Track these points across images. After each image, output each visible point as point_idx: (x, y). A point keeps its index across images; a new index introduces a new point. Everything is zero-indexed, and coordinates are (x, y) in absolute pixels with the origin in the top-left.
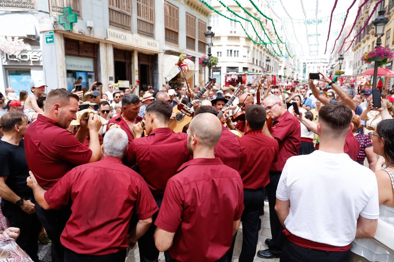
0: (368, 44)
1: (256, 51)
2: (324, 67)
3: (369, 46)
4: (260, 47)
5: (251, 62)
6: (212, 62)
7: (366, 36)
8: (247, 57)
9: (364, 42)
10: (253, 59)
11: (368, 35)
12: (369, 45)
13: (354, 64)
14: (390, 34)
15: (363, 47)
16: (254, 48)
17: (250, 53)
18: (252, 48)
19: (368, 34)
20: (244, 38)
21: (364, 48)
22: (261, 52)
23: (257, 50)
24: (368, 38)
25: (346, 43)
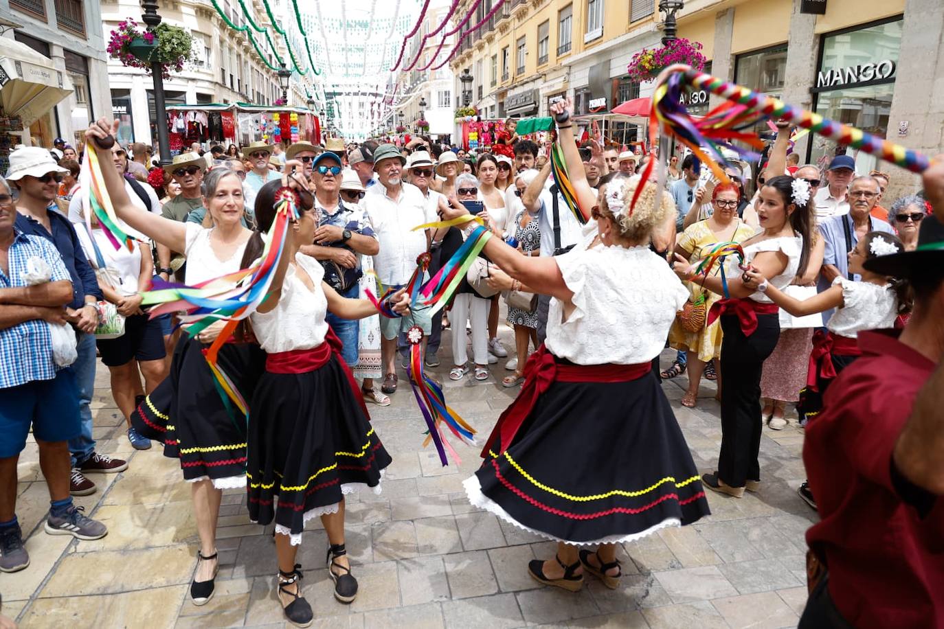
0: (490, 53)
1: (226, 50)
2: (372, 104)
3: (494, 57)
4: (235, 41)
5: (218, 79)
6: (168, 48)
7: (487, 34)
8: (205, 64)
9: (481, 47)
10: (223, 71)
11: (491, 33)
12: (492, 55)
13: (458, 98)
14: (547, 30)
15: (478, 59)
16: (222, 42)
17: (213, 54)
18: (216, 41)
19: (492, 29)
20: (193, 7)
21: (480, 62)
22: (239, 56)
23: (231, 49)
24: (490, 40)
25: (427, 49)
